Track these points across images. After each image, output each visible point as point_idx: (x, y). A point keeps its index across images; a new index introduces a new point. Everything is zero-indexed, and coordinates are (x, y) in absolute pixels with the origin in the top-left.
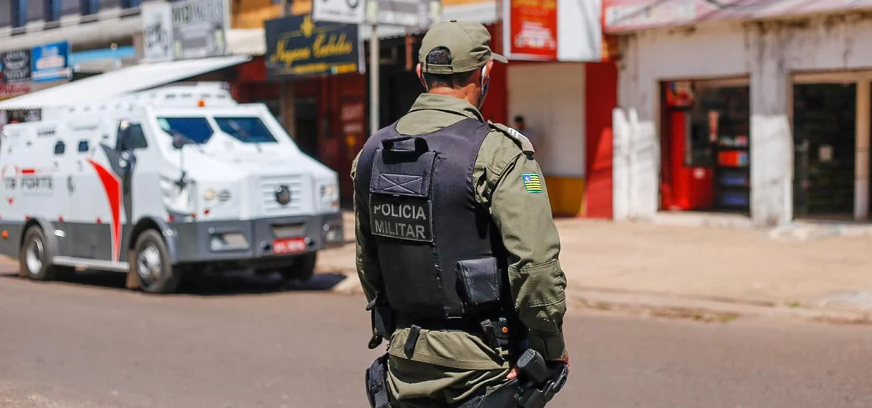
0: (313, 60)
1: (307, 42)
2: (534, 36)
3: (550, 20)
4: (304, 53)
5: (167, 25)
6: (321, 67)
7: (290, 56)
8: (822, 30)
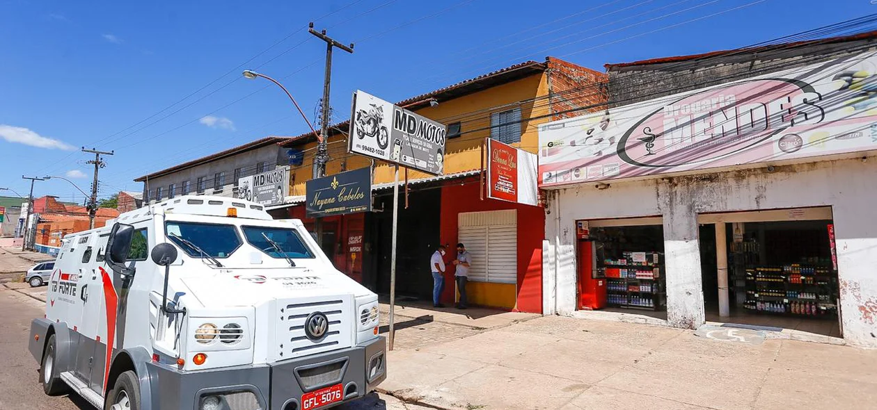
0: (336, 204)
1: (334, 193)
2: (504, 186)
3: (513, 176)
4: (332, 200)
5: (251, 188)
6: (344, 209)
7: (322, 203)
8: (732, 182)
